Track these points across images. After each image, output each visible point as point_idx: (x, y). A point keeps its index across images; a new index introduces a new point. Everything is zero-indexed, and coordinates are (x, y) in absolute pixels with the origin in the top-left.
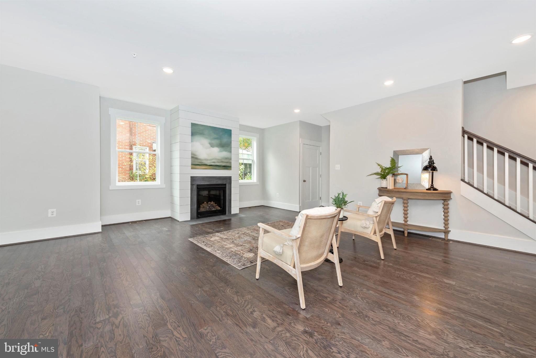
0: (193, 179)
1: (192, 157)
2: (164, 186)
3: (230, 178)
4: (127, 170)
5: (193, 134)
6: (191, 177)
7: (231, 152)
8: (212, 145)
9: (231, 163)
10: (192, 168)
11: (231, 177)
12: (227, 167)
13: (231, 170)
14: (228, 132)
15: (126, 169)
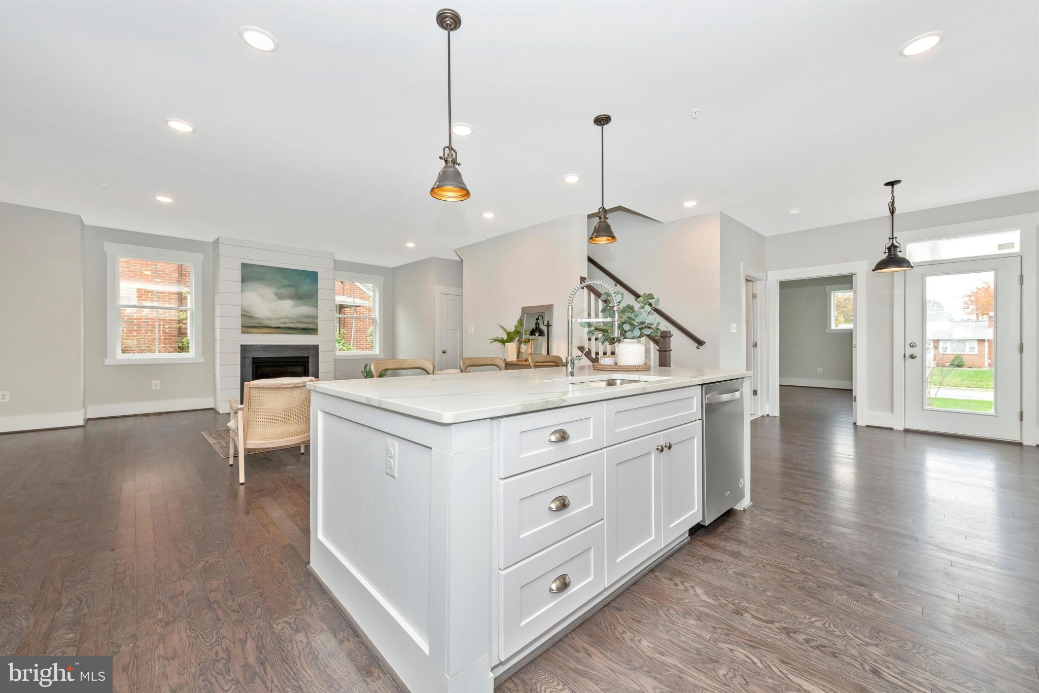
0: (244, 349)
1: (243, 316)
2: (202, 360)
3: (316, 348)
4: (173, 336)
5: (244, 280)
6: (242, 346)
7: (317, 307)
8: (280, 297)
9: (317, 324)
10: (242, 333)
11: (318, 346)
12: (312, 331)
13: (317, 334)
14: (313, 276)
15: (172, 334)
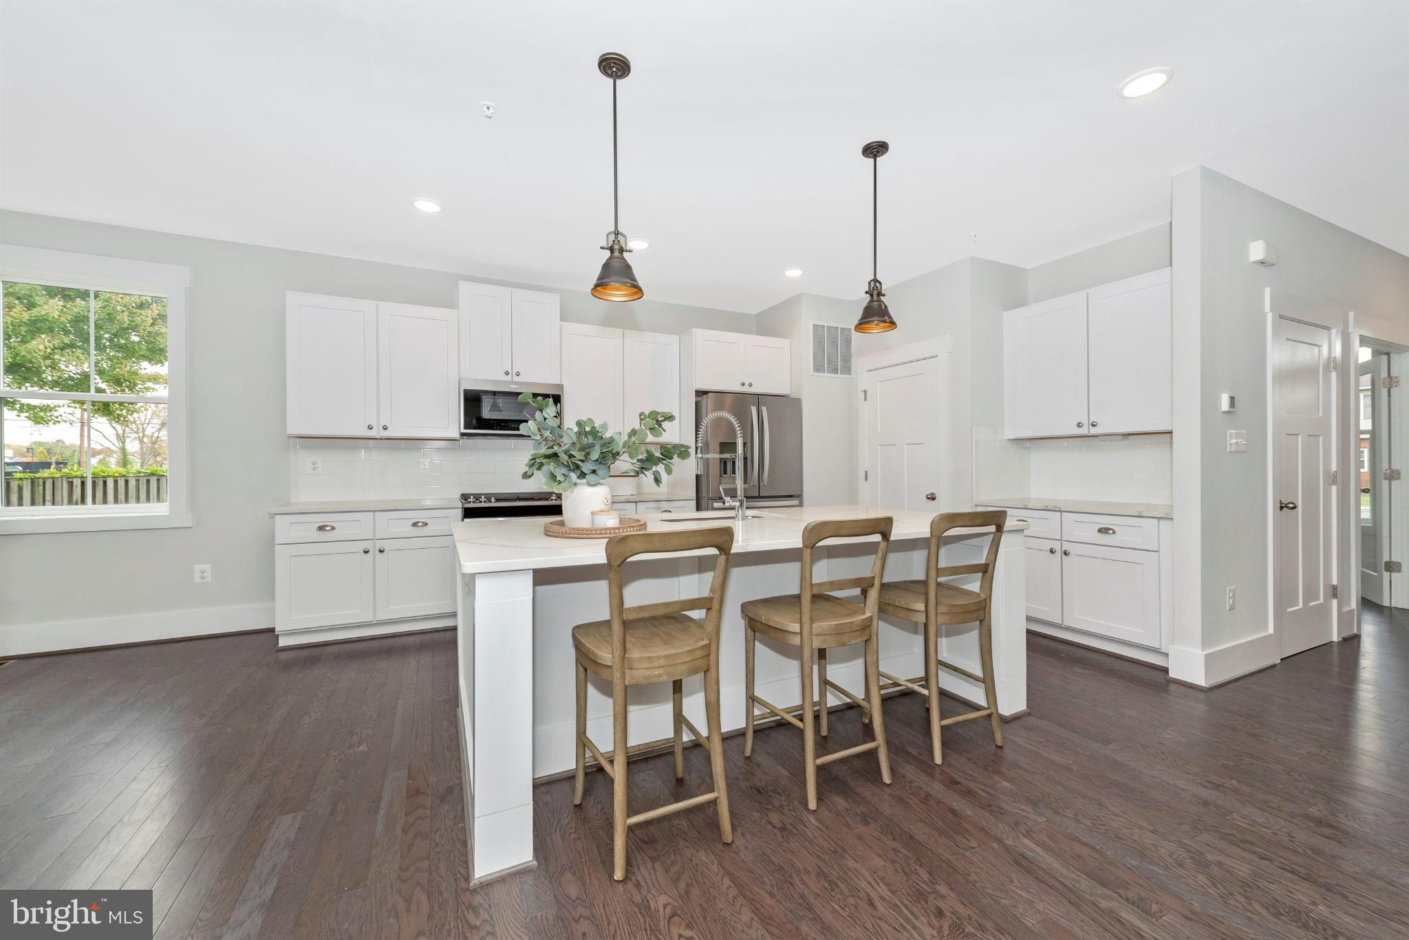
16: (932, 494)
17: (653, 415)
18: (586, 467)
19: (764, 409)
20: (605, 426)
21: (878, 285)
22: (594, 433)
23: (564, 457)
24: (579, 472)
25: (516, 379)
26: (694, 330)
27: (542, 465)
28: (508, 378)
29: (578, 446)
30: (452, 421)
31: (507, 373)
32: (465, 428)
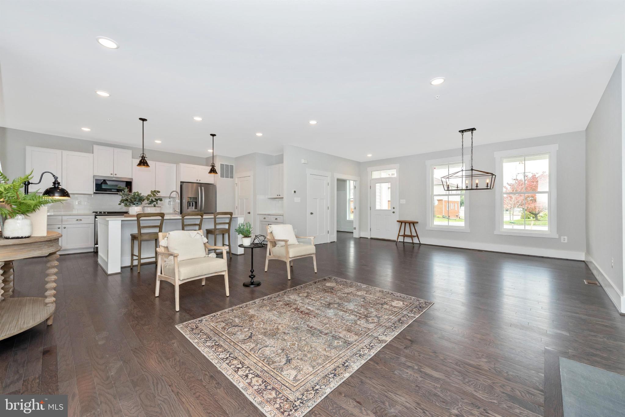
16: (250, 212)
17: (155, 191)
18: (135, 202)
19: (203, 188)
20: (141, 194)
21: (214, 164)
22: (138, 195)
23: (129, 200)
24: (133, 204)
25: (115, 176)
26: (180, 164)
27: (124, 202)
28: (112, 176)
29: (133, 198)
30: (91, 188)
31: (111, 174)
32: (96, 191)
